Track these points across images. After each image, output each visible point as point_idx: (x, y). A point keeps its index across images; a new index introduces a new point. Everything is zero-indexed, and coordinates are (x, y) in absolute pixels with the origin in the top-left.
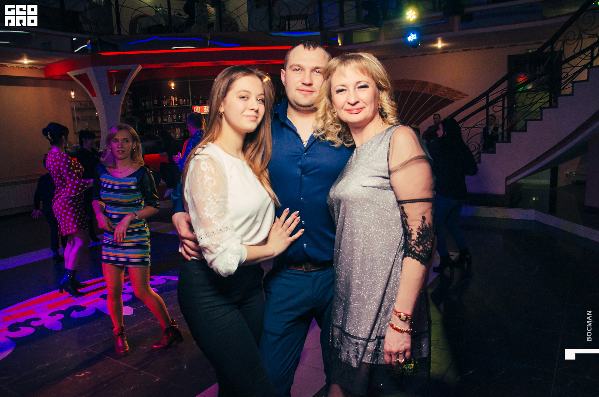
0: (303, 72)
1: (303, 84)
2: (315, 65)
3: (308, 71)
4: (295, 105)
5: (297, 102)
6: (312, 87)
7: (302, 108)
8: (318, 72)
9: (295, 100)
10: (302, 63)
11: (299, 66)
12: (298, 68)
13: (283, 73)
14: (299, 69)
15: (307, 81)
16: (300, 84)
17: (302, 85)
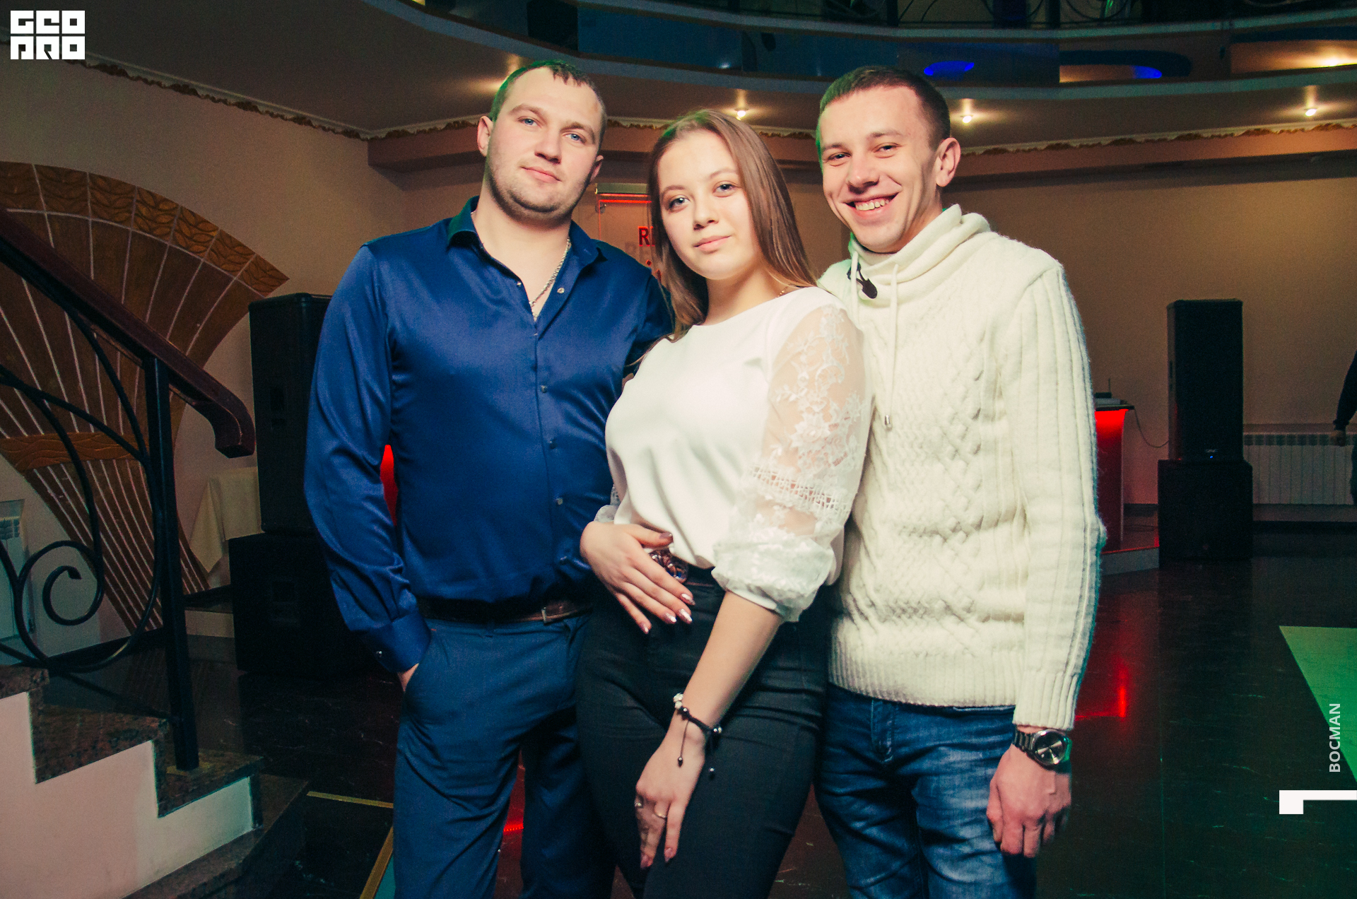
0: (542, 129)
1: (541, 155)
2: (575, 118)
3: (554, 128)
4: (511, 201)
5: (518, 195)
6: (558, 166)
7: (526, 212)
8: (577, 137)
9: (514, 189)
10: (544, 107)
11: (535, 111)
12: (531, 115)
13: (485, 124)
14: (533, 119)
15: (551, 151)
16: (532, 155)
17: (538, 158)
